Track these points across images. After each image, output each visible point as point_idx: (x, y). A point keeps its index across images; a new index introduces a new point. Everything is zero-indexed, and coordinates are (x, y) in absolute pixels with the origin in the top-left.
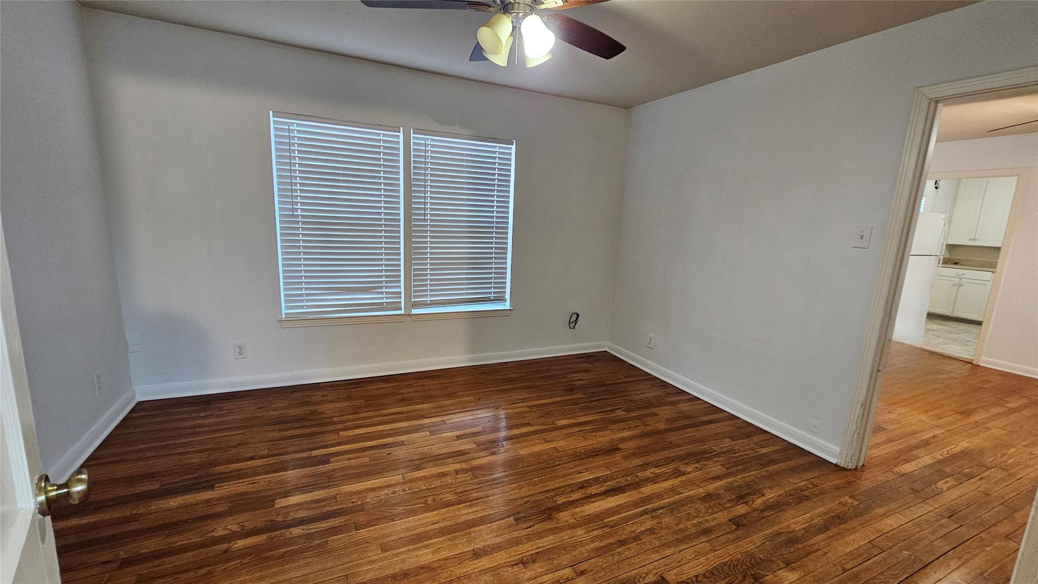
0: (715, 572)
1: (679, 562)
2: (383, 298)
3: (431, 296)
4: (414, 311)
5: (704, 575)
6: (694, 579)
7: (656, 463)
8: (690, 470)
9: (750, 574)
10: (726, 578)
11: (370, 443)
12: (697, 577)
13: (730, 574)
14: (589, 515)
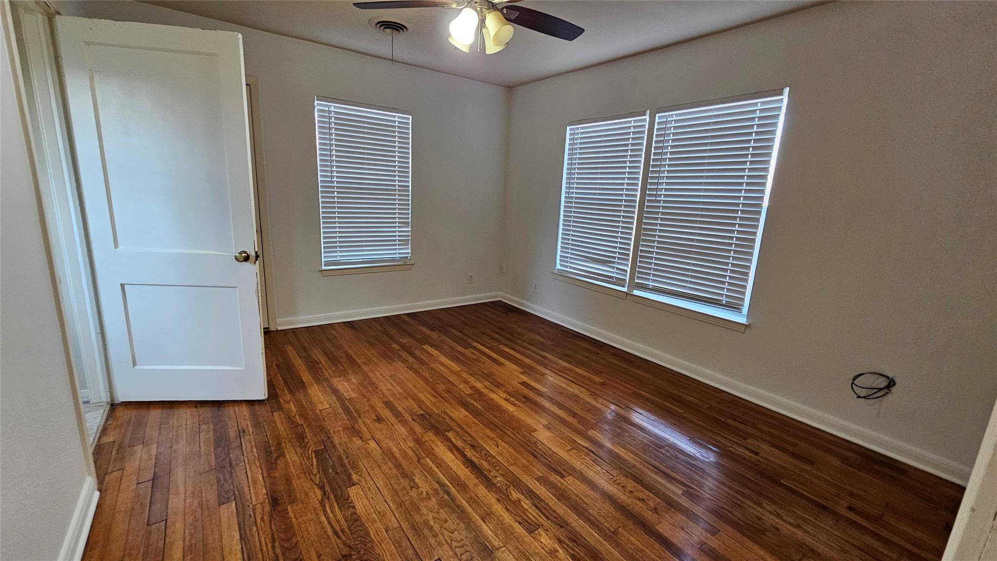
0: (358, 523)
1: (372, 498)
2: (613, 272)
3: (653, 281)
4: (636, 292)
5: (355, 513)
6: (351, 505)
7: (545, 506)
8: (543, 540)
9: (353, 553)
10: (350, 530)
11: (495, 355)
12: (354, 507)
13: (355, 536)
14: (433, 449)
